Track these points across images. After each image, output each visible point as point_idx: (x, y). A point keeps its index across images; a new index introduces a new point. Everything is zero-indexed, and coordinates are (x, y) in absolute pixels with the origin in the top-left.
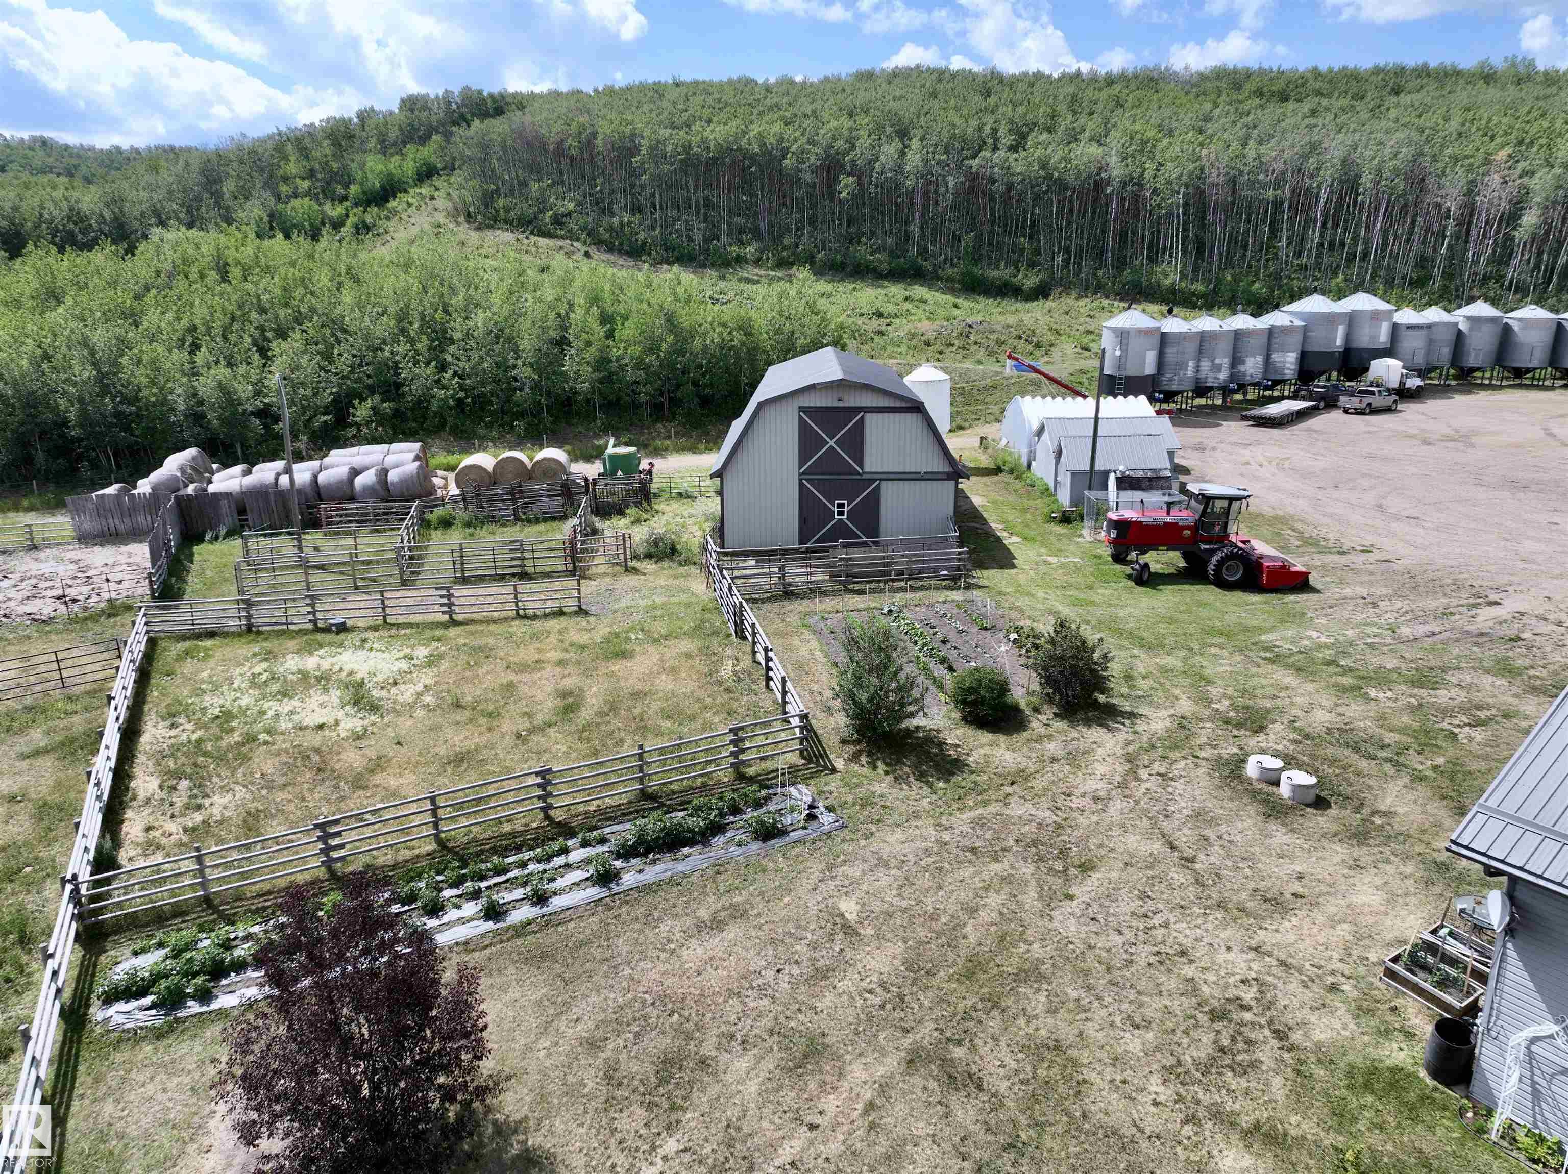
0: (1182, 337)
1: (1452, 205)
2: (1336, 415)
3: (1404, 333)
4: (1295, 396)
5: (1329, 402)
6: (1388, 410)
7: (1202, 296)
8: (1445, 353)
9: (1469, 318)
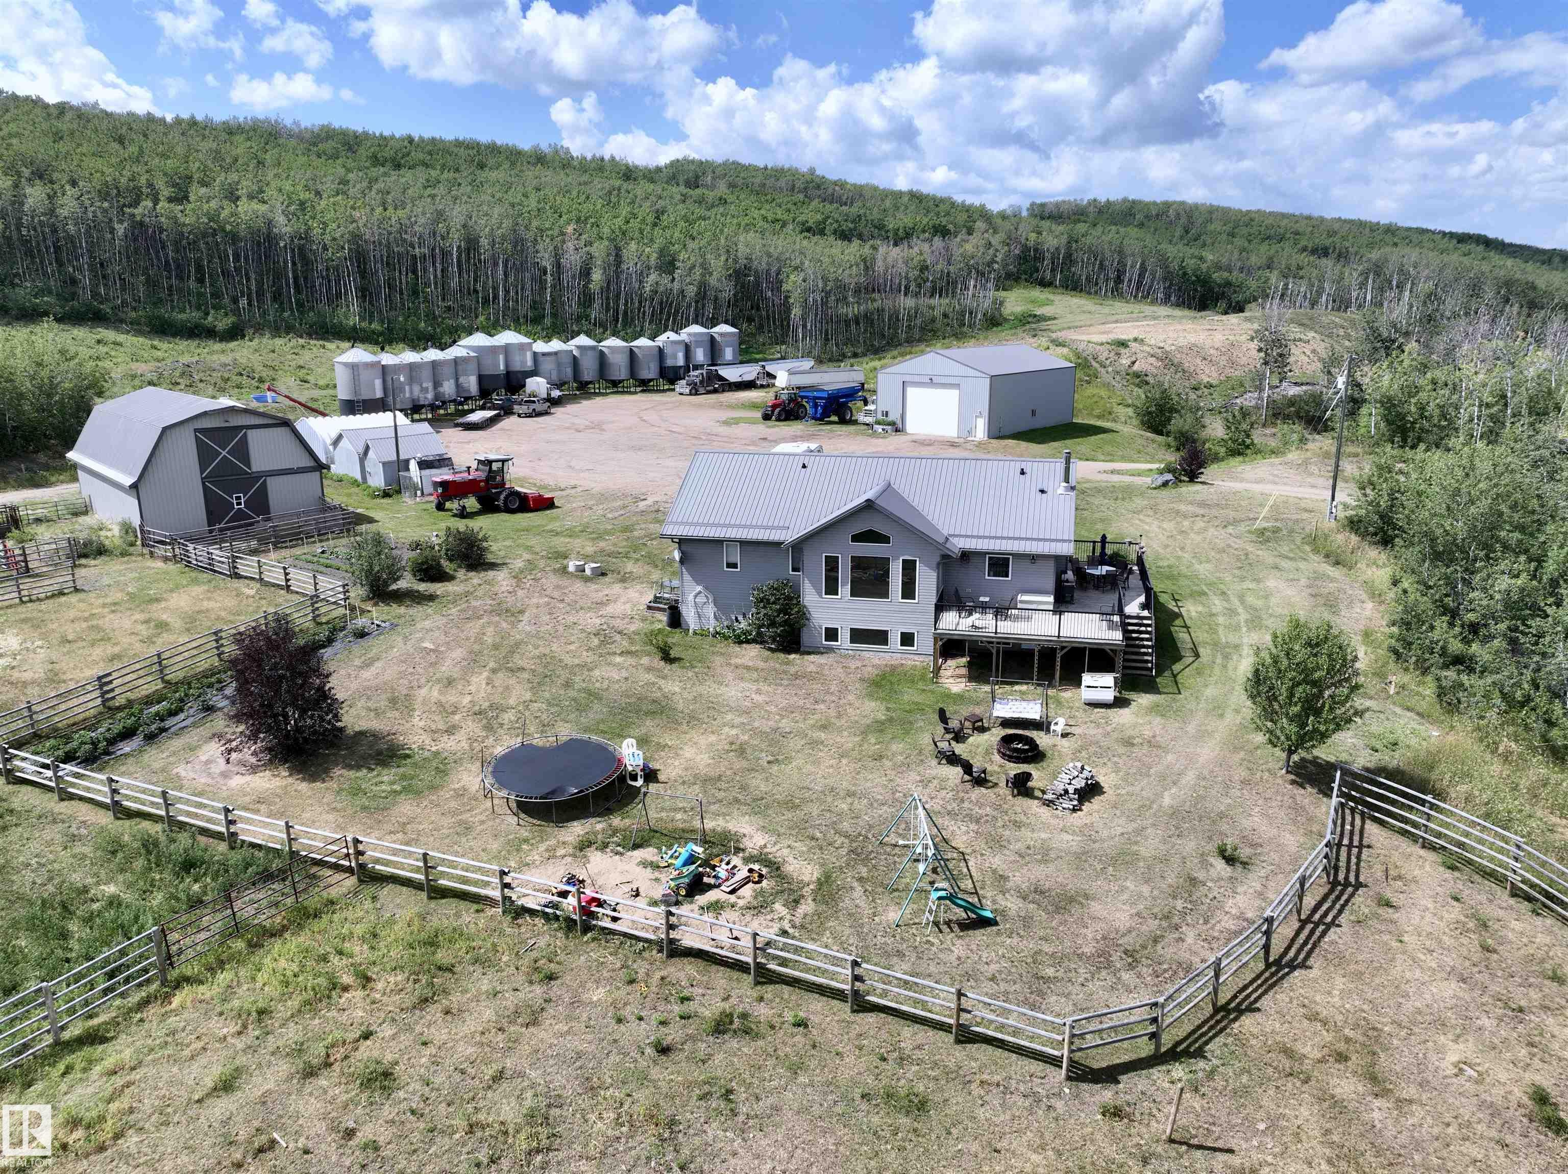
0: (398, 368)
1: (547, 264)
2: (514, 419)
3: (541, 359)
4: (483, 408)
5: (506, 411)
6: (546, 413)
7: (381, 334)
8: (569, 371)
9: (578, 347)
